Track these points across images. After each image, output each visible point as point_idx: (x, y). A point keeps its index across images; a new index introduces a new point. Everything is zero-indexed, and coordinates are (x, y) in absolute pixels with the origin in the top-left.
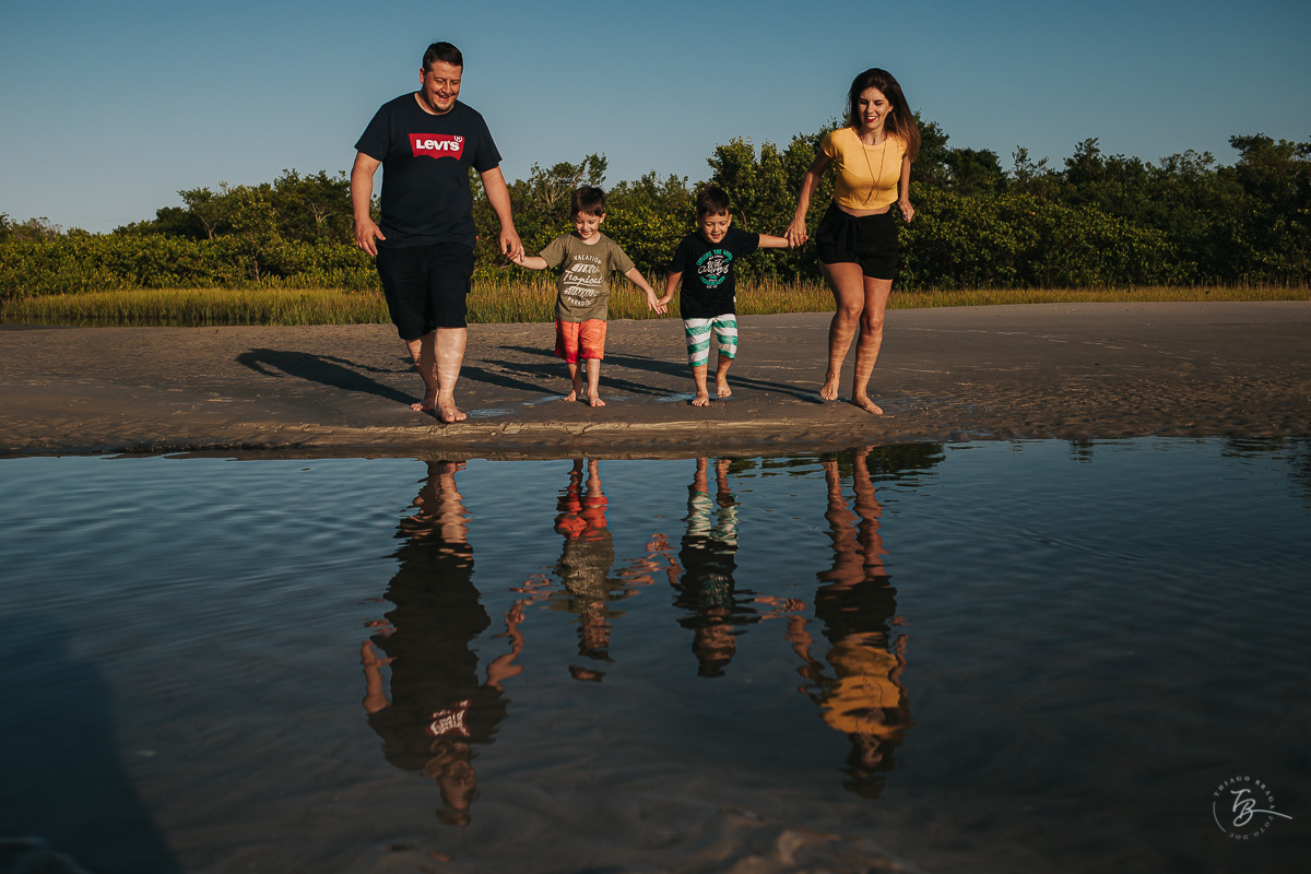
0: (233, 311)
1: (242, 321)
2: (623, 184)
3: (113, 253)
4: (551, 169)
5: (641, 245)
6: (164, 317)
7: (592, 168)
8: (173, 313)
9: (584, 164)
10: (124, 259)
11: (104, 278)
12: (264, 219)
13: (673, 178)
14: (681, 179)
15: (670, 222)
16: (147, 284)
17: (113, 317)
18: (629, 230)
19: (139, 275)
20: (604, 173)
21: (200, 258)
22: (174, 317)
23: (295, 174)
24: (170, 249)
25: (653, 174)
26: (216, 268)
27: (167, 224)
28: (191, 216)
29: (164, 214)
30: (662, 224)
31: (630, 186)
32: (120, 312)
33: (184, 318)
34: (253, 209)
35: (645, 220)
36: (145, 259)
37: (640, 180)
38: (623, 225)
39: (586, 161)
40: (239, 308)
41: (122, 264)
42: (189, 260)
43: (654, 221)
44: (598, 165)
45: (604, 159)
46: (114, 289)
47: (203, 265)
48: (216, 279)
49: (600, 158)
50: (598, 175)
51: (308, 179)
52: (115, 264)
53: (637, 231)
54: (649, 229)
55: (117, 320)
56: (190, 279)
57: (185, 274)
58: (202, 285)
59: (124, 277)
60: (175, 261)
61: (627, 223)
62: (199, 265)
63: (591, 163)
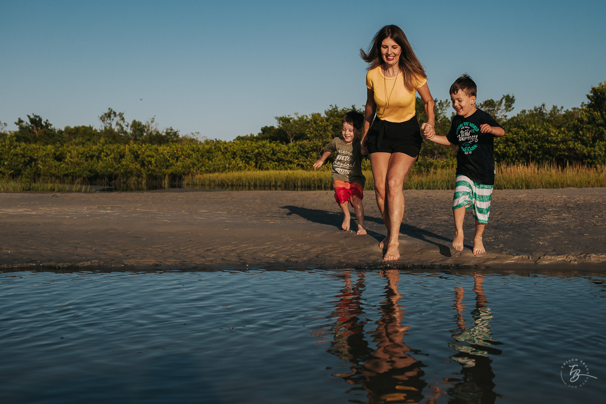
0: (314, 183)
1: (320, 188)
2: (524, 111)
3: (242, 151)
4: (482, 103)
5: (547, 145)
6: (273, 186)
7: (506, 102)
8: (279, 183)
9: (502, 100)
10: (248, 153)
11: (238, 164)
12: (325, 132)
13: (555, 107)
14: (559, 108)
15: (564, 132)
16: (261, 168)
17: (245, 186)
18: (539, 137)
19: (257, 163)
20: (513, 105)
21: (289, 153)
22: (280, 186)
23: (336, 108)
24: (273, 149)
25: (544, 105)
26: (297, 159)
27: (267, 135)
28: (280, 131)
29: (265, 130)
30: (559, 133)
31: (527, 113)
32: (249, 183)
33: (285, 186)
34: (319, 126)
35: (548, 131)
36: (259, 154)
37: (533, 109)
38: (535, 134)
39: (503, 98)
40: (317, 181)
41: (247, 157)
42: (283, 154)
43: (554, 131)
44: (510, 101)
45: (513, 97)
46: (244, 170)
47: (290, 157)
48: (298, 165)
49: (511, 96)
50: (510, 106)
51: (343, 110)
52: (243, 157)
53: (544, 137)
54: (552, 136)
55: (247, 188)
56: (283, 165)
57: (281, 162)
58: (291, 168)
59: (248, 164)
60: (275, 155)
61: (538, 132)
62: (288, 158)
63: (506, 99)
